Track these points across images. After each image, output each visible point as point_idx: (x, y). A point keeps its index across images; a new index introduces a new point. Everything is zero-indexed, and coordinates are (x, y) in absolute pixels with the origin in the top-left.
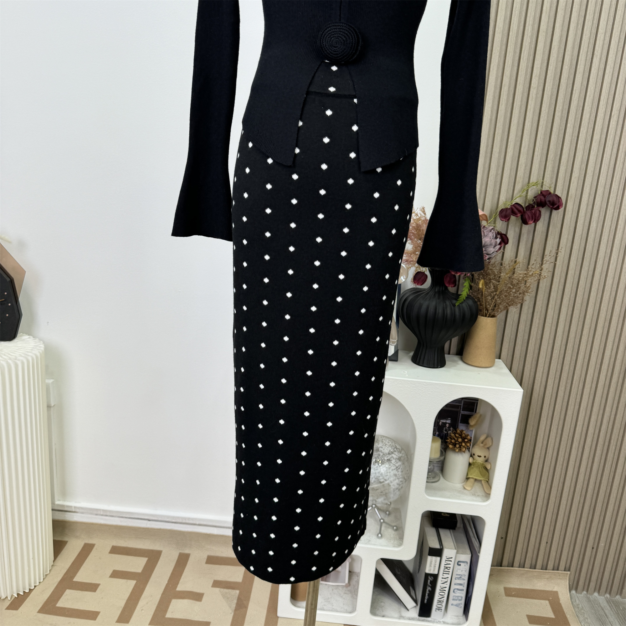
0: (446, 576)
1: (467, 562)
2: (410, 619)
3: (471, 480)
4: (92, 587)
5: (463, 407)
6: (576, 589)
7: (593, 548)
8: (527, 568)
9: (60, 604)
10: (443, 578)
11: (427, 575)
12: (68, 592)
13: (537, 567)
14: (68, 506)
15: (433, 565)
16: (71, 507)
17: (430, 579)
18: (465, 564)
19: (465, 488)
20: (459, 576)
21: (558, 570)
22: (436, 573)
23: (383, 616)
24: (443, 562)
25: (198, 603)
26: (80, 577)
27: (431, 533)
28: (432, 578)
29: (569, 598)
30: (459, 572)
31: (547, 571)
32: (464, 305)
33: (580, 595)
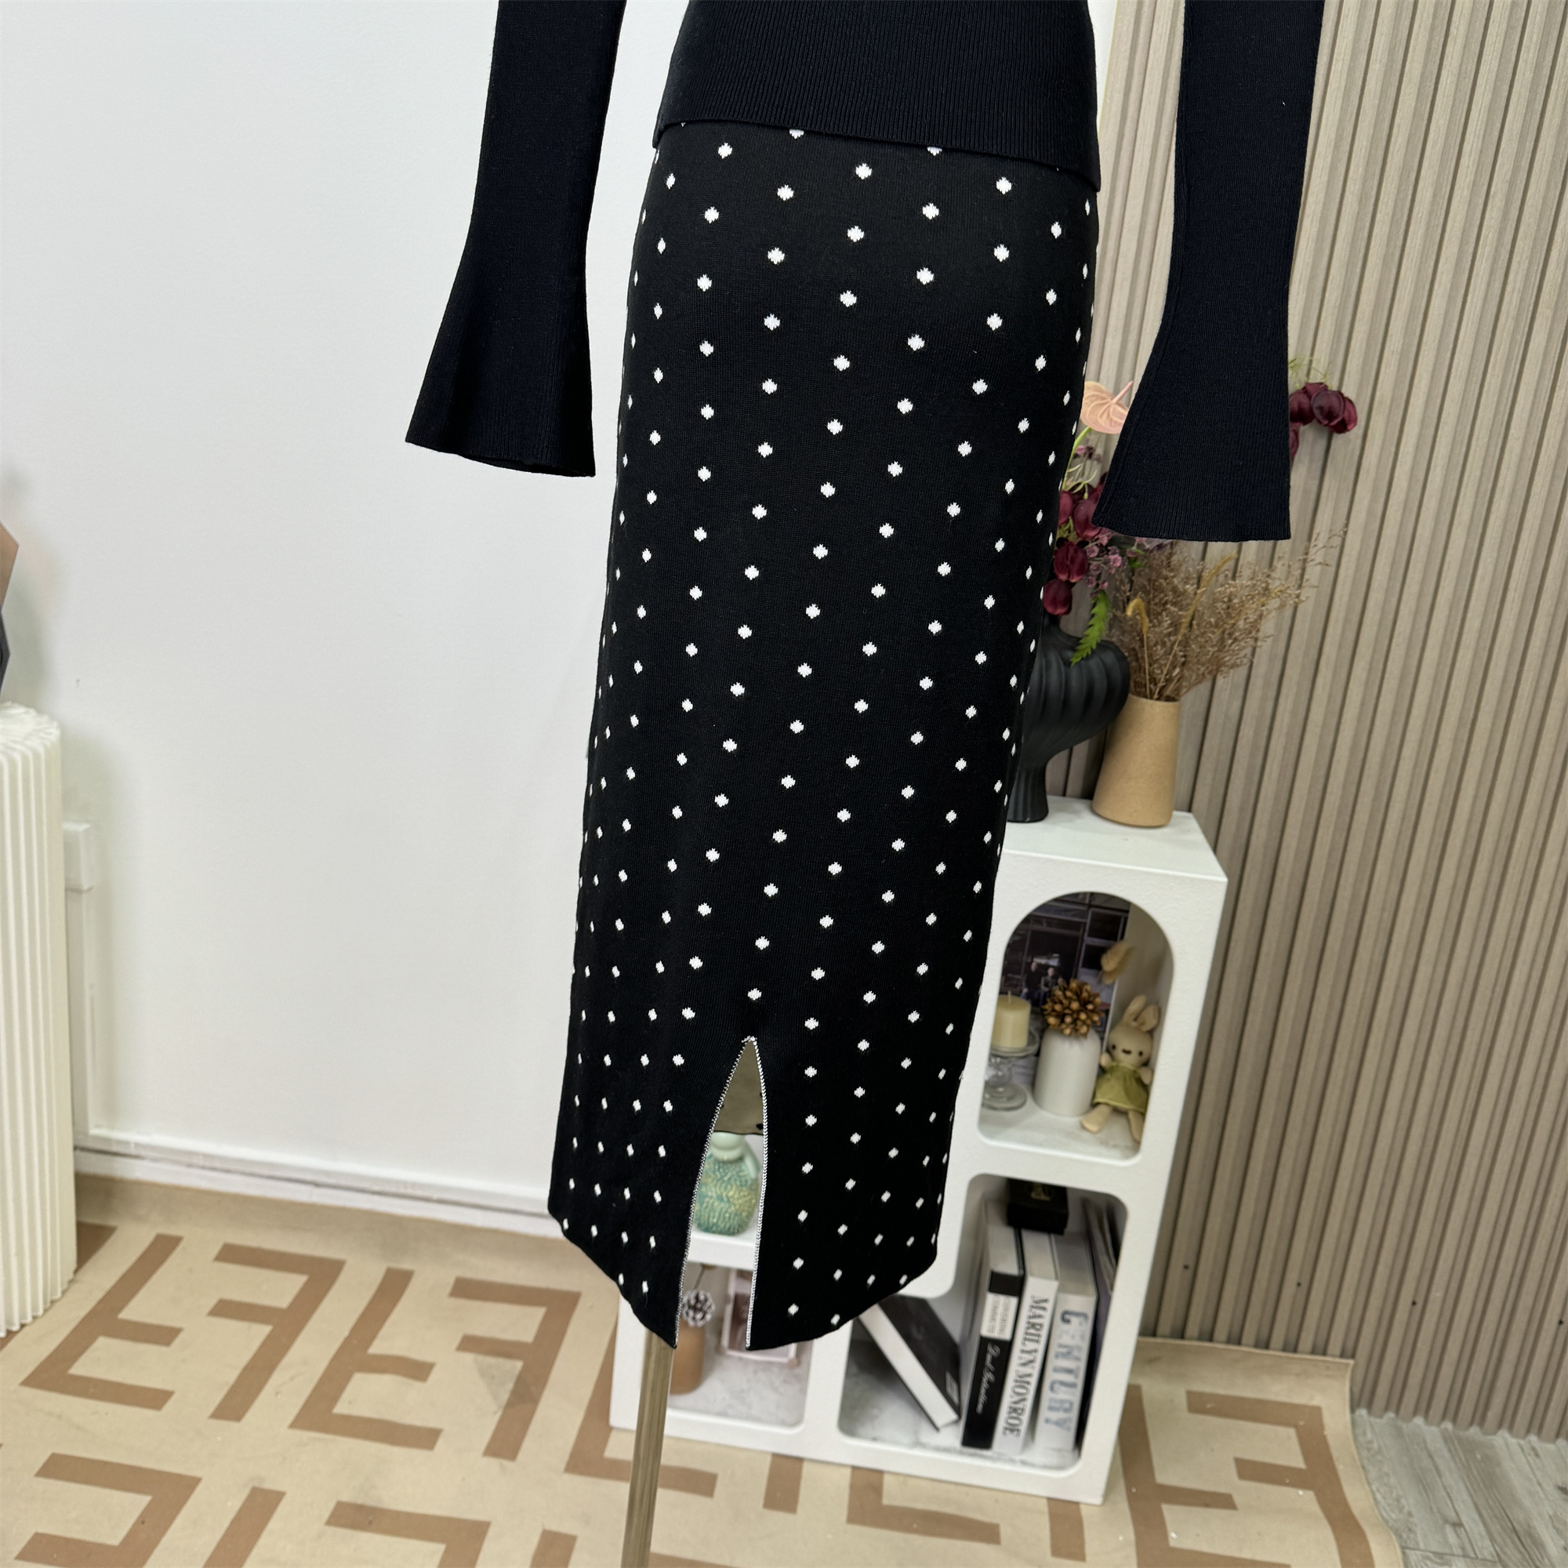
0: (1030, 1346)
1: (1085, 1316)
2: (938, 1449)
3: (1102, 1109)
4: (164, 1335)
5: (1091, 928)
6: (1369, 1406)
7: (1414, 1303)
8: (1247, 1345)
9: (79, 1369)
10: (1023, 1351)
11: (985, 1342)
12: (102, 1342)
13: (1273, 1344)
14: (119, 1142)
15: (998, 1318)
16: (127, 1143)
17: (992, 1352)
18: (1082, 1319)
19: (1083, 1128)
20: (1064, 1350)
21: (1324, 1353)
22: (1007, 1336)
23: (874, 1439)
24: (1025, 1312)
25: (418, 1384)
26: (135, 1311)
27: (1001, 1238)
28: (998, 1349)
29: (1349, 1425)
30: (1066, 1340)
31: (1297, 1356)
32: (1093, 663)
33: (1378, 1420)
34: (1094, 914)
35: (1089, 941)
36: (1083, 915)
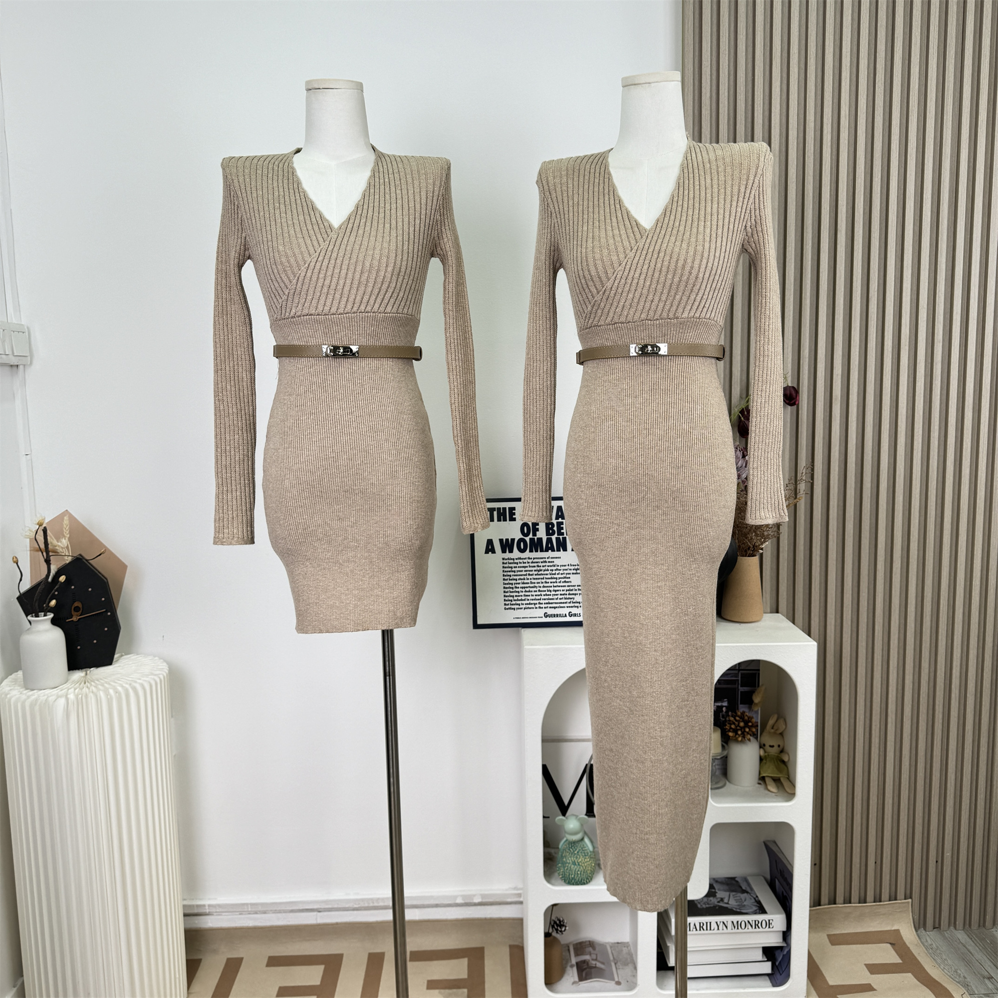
5: (741, 682)
8: (855, 903)
13: (868, 899)
21: (896, 899)
29: (917, 939)
31: (882, 903)
34: (742, 674)
35: (741, 689)
36: (736, 675)
